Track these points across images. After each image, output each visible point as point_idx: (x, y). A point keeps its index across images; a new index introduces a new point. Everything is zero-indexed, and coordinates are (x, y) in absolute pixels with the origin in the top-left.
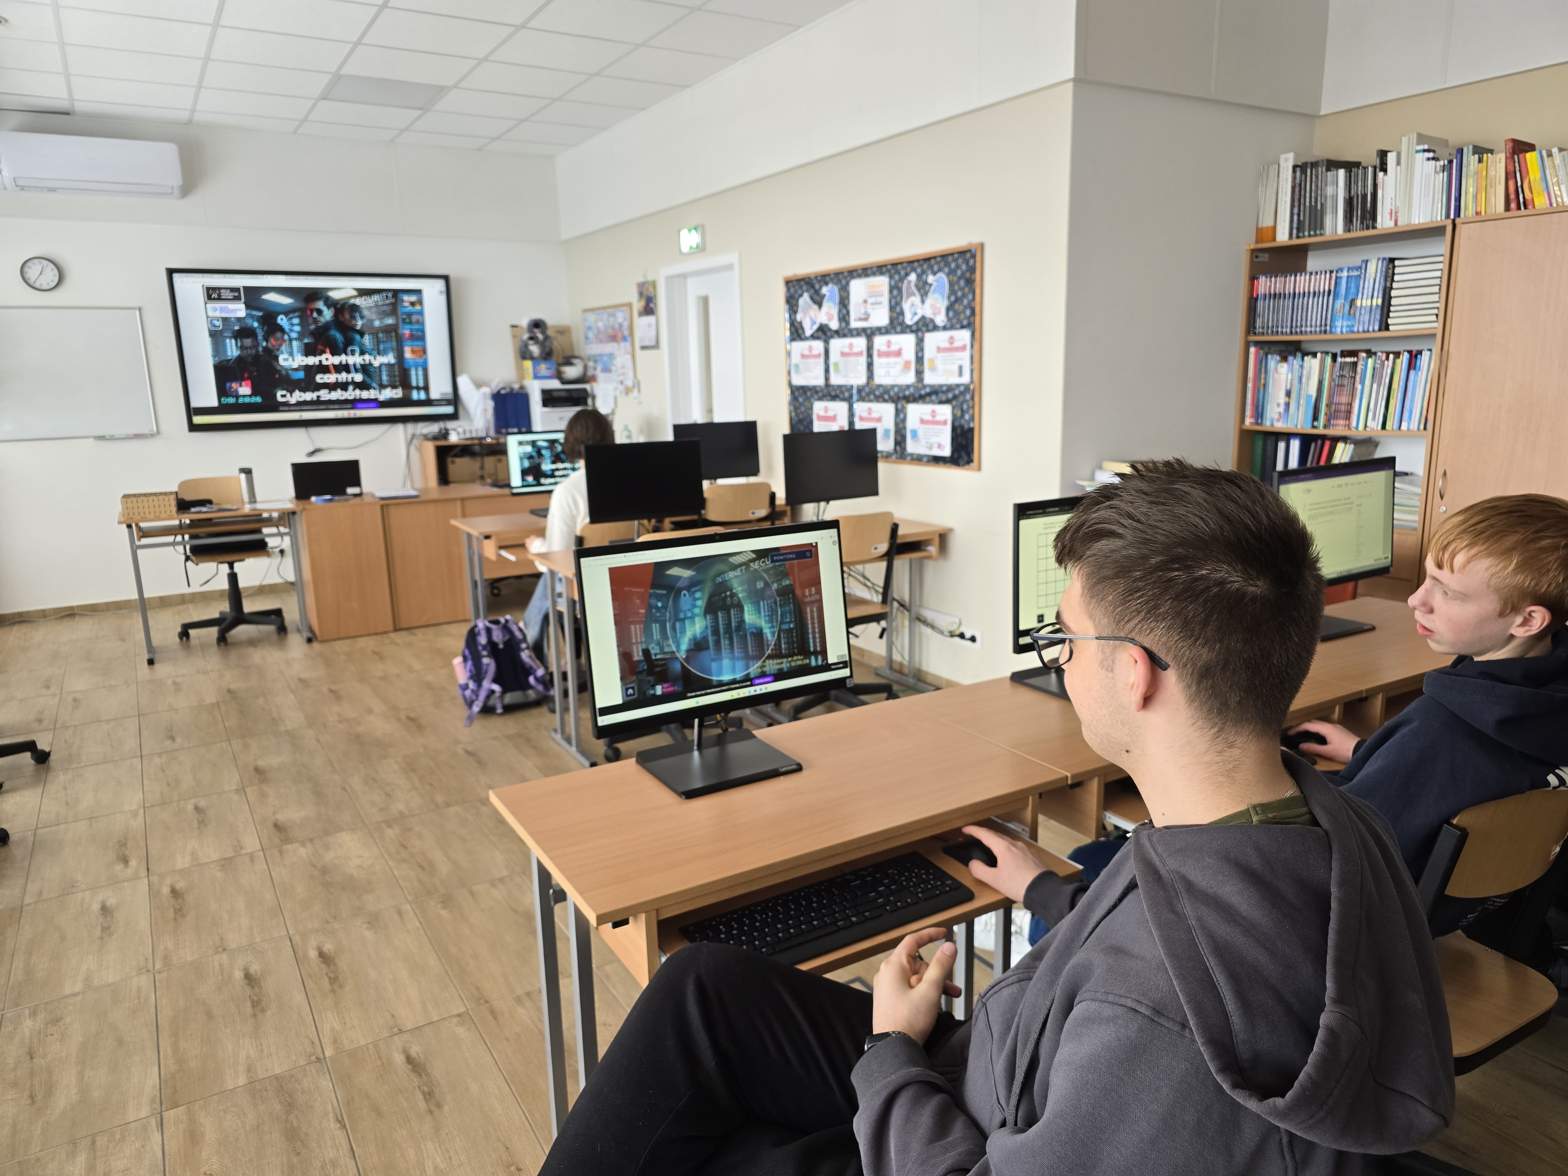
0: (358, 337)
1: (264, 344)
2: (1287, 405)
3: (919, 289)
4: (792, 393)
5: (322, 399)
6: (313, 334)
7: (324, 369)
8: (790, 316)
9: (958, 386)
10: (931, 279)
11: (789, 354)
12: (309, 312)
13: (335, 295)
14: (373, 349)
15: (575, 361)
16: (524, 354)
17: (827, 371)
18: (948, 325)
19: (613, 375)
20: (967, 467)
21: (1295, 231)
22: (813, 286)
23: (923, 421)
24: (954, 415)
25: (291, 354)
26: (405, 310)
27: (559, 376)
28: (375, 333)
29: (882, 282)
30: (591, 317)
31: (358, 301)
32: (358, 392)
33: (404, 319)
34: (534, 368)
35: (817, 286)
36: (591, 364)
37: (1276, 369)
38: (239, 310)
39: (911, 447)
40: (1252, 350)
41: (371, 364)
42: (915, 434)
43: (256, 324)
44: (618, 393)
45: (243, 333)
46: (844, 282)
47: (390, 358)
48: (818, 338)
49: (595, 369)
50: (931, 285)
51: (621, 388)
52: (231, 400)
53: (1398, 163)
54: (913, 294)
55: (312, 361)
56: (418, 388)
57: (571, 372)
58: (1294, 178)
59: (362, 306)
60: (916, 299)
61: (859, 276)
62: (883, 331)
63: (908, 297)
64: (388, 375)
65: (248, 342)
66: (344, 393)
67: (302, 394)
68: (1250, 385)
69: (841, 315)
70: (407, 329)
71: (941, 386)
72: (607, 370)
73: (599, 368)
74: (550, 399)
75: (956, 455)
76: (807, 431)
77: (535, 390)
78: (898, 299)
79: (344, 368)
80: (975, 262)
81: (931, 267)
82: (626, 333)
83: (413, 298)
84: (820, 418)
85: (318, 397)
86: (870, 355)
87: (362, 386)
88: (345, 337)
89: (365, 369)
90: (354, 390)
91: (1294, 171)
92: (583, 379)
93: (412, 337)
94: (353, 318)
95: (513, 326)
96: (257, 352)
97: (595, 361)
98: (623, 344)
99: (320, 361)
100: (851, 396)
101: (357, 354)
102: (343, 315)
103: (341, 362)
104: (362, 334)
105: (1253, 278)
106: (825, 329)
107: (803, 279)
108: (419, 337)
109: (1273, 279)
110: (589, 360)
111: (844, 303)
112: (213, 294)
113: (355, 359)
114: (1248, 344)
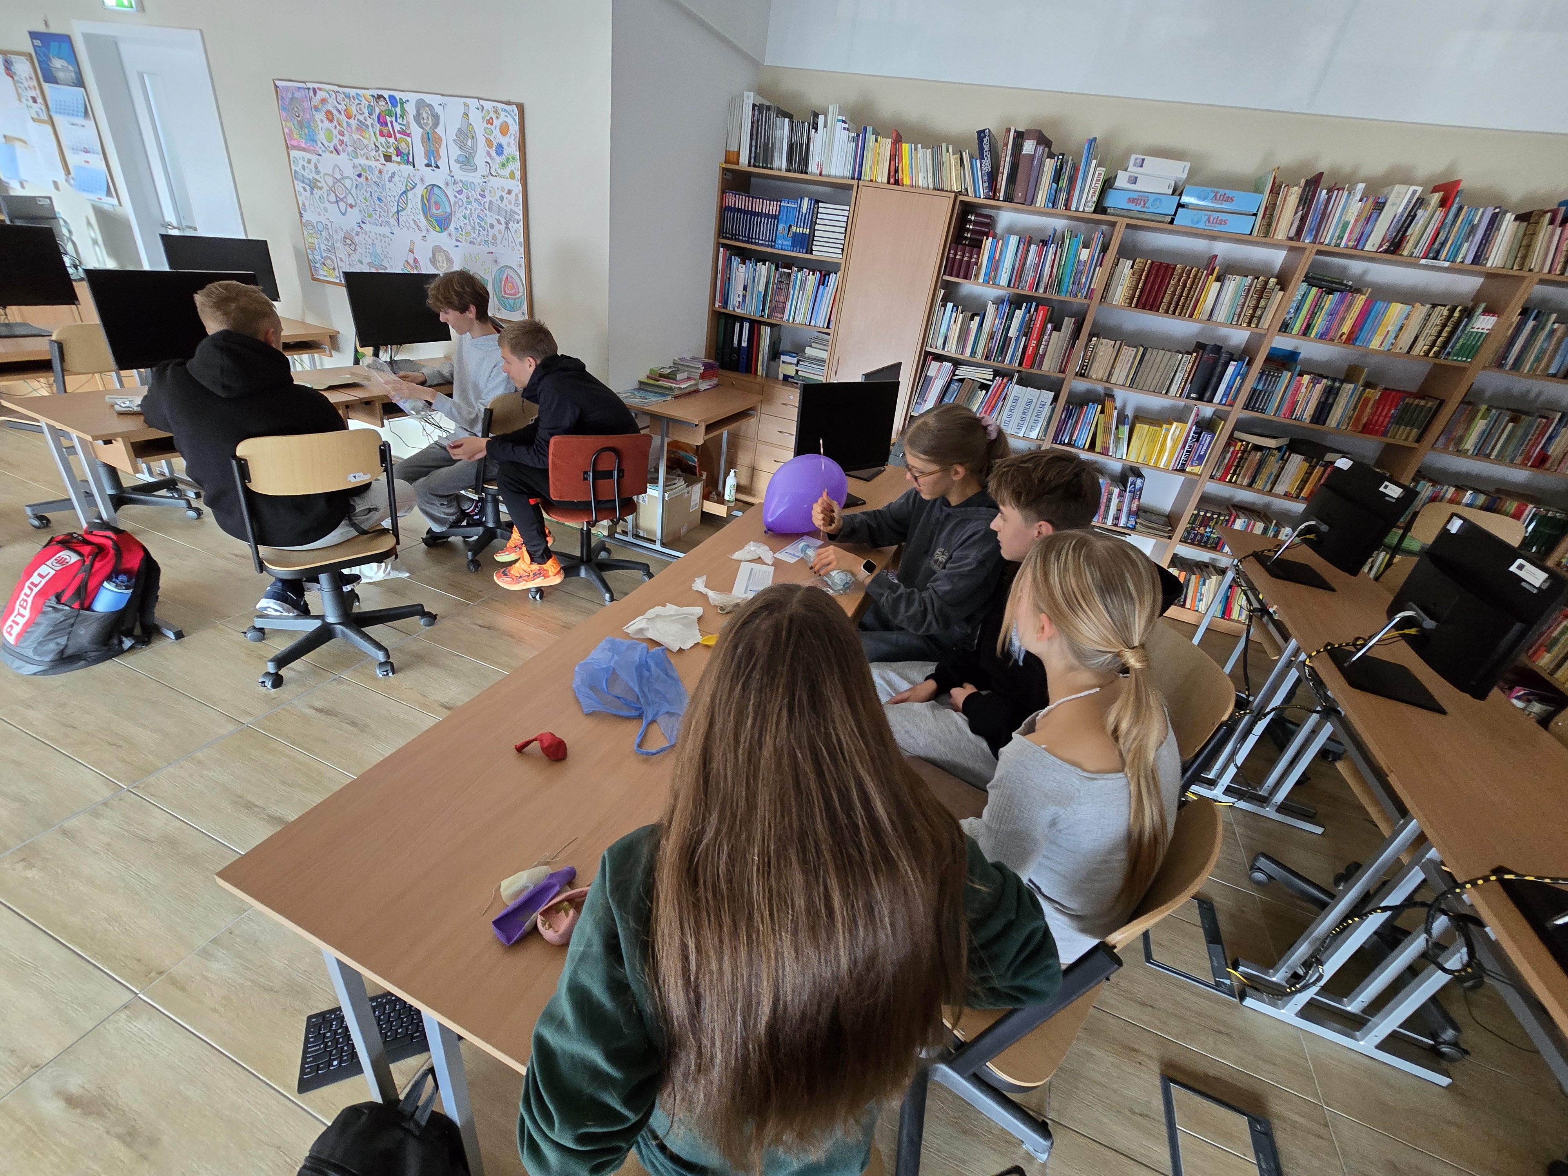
2: (744, 297)
21: (752, 161)
37: (738, 268)
40: (721, 250)
53: (825, 126)
58: (753, 115)
68: (719, 276)
91: (753, 109)
105: (723, 192)
109: (737, 196)
114: (718, 245)
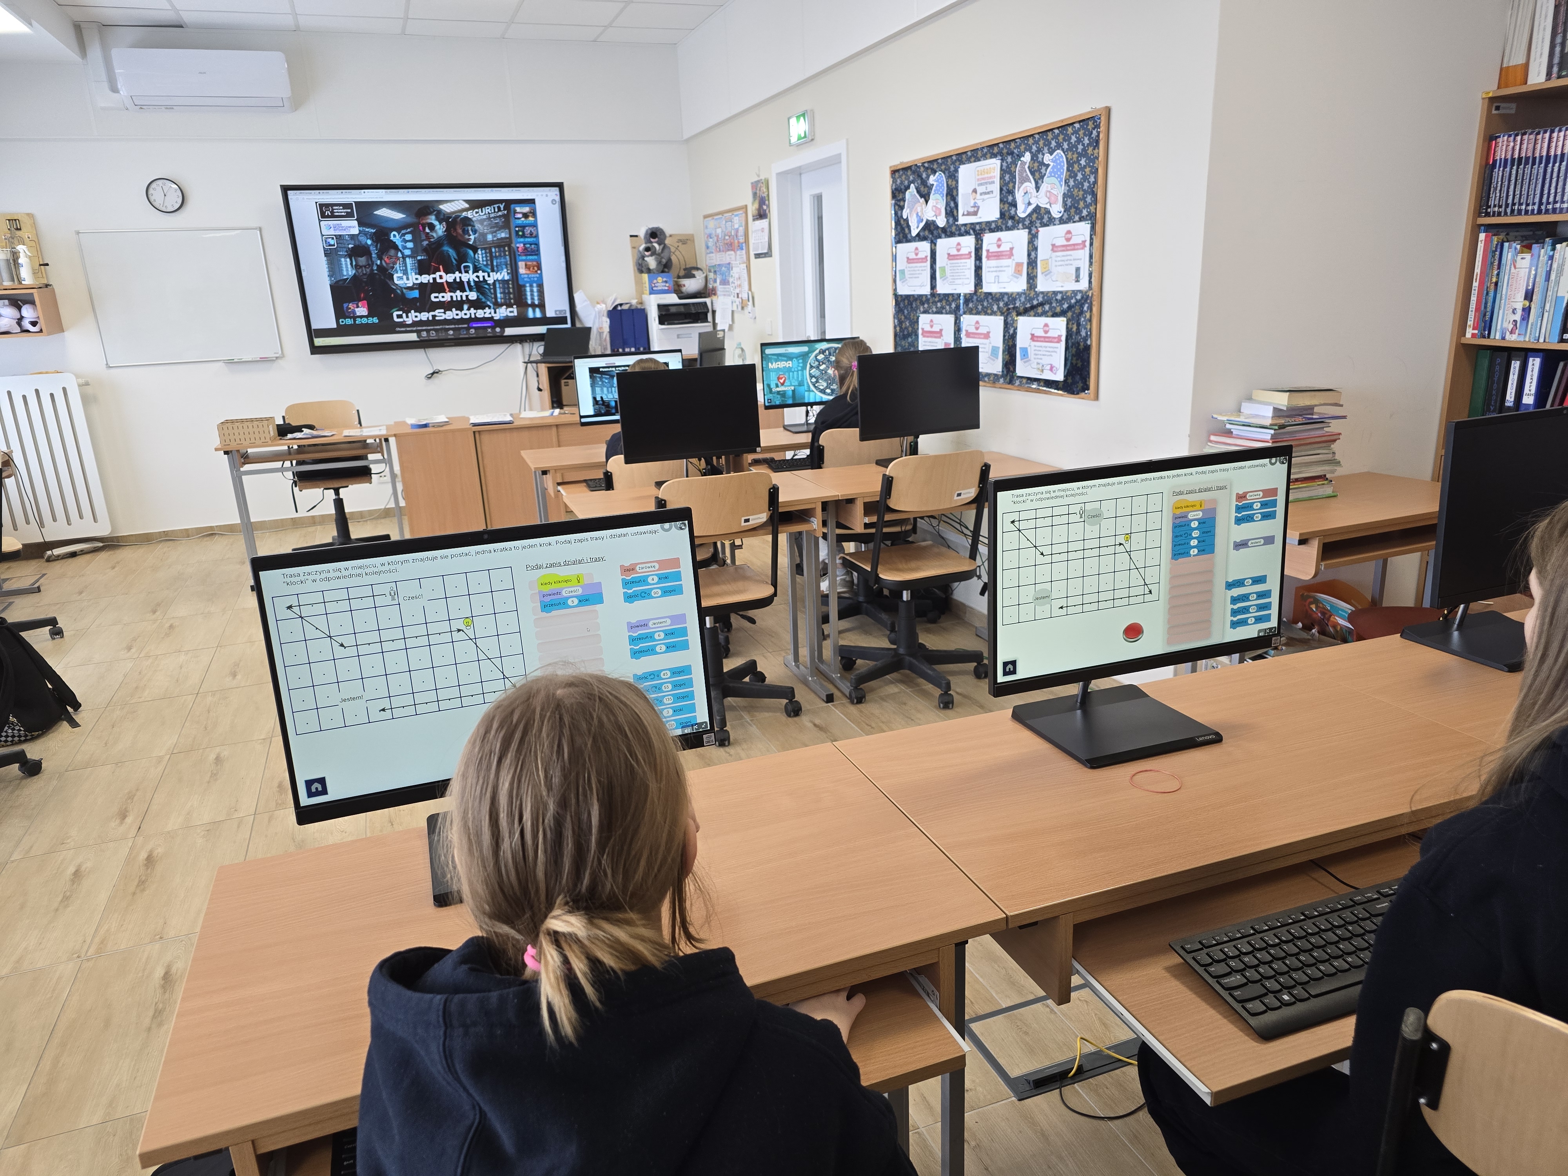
0: (471, 253)
1: (379, 262)
2: (1527, 311)
3: (1033, 173)
4: (897, 303)
5: (437, 318)
6: (425, 250)
7: (439, 288)
8: (896, 214)
9: (1075, 293)
10: (1047, 158)
11: (894, 258)
12: (421, 228)
13: (446, 208)
14: (486, 265)
15: (695, 272)
16: (642, 268)
17: (933, 277)
18: (1066, 216)
19: (730, 288)
20: (1083, 394)
21: (1555, 69)
22: (920, 176)
23: (1033, 338)
24: (1069, 330)
25: (405, 272)
26: (519, 222)
27: (677, 290)
28: (488, 249)
29: (993, 165)
30: (711, 223)
31: (469, 214)
32: (472, 311)
33: (517, 232)
34: (651, 282)
35: (924, 176)
36: (711, 276)
37: (1514, 262)
38: (351, 227)
39: (1022, 370)
40: (1482, 236)
41: (485, 281)
42: (1025, 351)
43: (369, 242)
44: (735, 308)
45: (357, 251)
46: (952, 168)
47: (504, 275)
48: (924, 239)
49: (715, 281)
50: (1048, 165)
51: (738, 301)
52: (349, 321)
54: (1029, 181)
55: (425, 279)
56: (533, 306)
57: (691, 285)
59: (474, 219)
60: (1030, 185)
61: (969, 161)
62: (993, 225)
63: (1022, 183)
64: (503, 293)
65: (362, 260)
66: (458, 312)
67: (417, 314)
68: (1476, 284)
69: (948, 209)
70: (520, 242)
71: (1055, 293)
72: (725, 282)
73: (718, 281)
74: (667, 315)
75: (1070, 381)
76: (912, 349)
77: (652, 307)
78: (1011, 185)
79: (458, 286)
80: (1099, 133)
81: (1048, 143)
82: (742, 240)
83: (526, 209)
84: (927, 334)
85: (434, 316)
86: (978, 258)
87: (477, 304)
88: (458, 253)
89: (479, 286)
90: (469, 309)
92: (705, 292)
93: (527, 252)
94: (466, 232)
95: (631, 236)
96: (372, 270)
97: (715, 272)
98: (738, 252)
99: (434, 279)
100: (958, 307)
101: (471, 272)
102: (455, 230)
103: (455, 279)
104: (475, 250)
105: (1490, 139)
106: (932, 228)
107: (910, 168)
108: (534, 251)
109: (1519, 138)
110: (710, 271)
111: (952, 195)
112: (326, 211)
113: (468, 277)
114: (1476, 229)
